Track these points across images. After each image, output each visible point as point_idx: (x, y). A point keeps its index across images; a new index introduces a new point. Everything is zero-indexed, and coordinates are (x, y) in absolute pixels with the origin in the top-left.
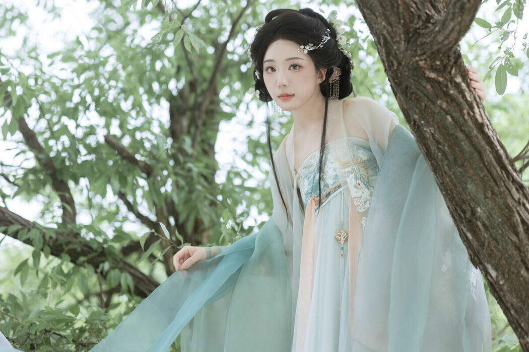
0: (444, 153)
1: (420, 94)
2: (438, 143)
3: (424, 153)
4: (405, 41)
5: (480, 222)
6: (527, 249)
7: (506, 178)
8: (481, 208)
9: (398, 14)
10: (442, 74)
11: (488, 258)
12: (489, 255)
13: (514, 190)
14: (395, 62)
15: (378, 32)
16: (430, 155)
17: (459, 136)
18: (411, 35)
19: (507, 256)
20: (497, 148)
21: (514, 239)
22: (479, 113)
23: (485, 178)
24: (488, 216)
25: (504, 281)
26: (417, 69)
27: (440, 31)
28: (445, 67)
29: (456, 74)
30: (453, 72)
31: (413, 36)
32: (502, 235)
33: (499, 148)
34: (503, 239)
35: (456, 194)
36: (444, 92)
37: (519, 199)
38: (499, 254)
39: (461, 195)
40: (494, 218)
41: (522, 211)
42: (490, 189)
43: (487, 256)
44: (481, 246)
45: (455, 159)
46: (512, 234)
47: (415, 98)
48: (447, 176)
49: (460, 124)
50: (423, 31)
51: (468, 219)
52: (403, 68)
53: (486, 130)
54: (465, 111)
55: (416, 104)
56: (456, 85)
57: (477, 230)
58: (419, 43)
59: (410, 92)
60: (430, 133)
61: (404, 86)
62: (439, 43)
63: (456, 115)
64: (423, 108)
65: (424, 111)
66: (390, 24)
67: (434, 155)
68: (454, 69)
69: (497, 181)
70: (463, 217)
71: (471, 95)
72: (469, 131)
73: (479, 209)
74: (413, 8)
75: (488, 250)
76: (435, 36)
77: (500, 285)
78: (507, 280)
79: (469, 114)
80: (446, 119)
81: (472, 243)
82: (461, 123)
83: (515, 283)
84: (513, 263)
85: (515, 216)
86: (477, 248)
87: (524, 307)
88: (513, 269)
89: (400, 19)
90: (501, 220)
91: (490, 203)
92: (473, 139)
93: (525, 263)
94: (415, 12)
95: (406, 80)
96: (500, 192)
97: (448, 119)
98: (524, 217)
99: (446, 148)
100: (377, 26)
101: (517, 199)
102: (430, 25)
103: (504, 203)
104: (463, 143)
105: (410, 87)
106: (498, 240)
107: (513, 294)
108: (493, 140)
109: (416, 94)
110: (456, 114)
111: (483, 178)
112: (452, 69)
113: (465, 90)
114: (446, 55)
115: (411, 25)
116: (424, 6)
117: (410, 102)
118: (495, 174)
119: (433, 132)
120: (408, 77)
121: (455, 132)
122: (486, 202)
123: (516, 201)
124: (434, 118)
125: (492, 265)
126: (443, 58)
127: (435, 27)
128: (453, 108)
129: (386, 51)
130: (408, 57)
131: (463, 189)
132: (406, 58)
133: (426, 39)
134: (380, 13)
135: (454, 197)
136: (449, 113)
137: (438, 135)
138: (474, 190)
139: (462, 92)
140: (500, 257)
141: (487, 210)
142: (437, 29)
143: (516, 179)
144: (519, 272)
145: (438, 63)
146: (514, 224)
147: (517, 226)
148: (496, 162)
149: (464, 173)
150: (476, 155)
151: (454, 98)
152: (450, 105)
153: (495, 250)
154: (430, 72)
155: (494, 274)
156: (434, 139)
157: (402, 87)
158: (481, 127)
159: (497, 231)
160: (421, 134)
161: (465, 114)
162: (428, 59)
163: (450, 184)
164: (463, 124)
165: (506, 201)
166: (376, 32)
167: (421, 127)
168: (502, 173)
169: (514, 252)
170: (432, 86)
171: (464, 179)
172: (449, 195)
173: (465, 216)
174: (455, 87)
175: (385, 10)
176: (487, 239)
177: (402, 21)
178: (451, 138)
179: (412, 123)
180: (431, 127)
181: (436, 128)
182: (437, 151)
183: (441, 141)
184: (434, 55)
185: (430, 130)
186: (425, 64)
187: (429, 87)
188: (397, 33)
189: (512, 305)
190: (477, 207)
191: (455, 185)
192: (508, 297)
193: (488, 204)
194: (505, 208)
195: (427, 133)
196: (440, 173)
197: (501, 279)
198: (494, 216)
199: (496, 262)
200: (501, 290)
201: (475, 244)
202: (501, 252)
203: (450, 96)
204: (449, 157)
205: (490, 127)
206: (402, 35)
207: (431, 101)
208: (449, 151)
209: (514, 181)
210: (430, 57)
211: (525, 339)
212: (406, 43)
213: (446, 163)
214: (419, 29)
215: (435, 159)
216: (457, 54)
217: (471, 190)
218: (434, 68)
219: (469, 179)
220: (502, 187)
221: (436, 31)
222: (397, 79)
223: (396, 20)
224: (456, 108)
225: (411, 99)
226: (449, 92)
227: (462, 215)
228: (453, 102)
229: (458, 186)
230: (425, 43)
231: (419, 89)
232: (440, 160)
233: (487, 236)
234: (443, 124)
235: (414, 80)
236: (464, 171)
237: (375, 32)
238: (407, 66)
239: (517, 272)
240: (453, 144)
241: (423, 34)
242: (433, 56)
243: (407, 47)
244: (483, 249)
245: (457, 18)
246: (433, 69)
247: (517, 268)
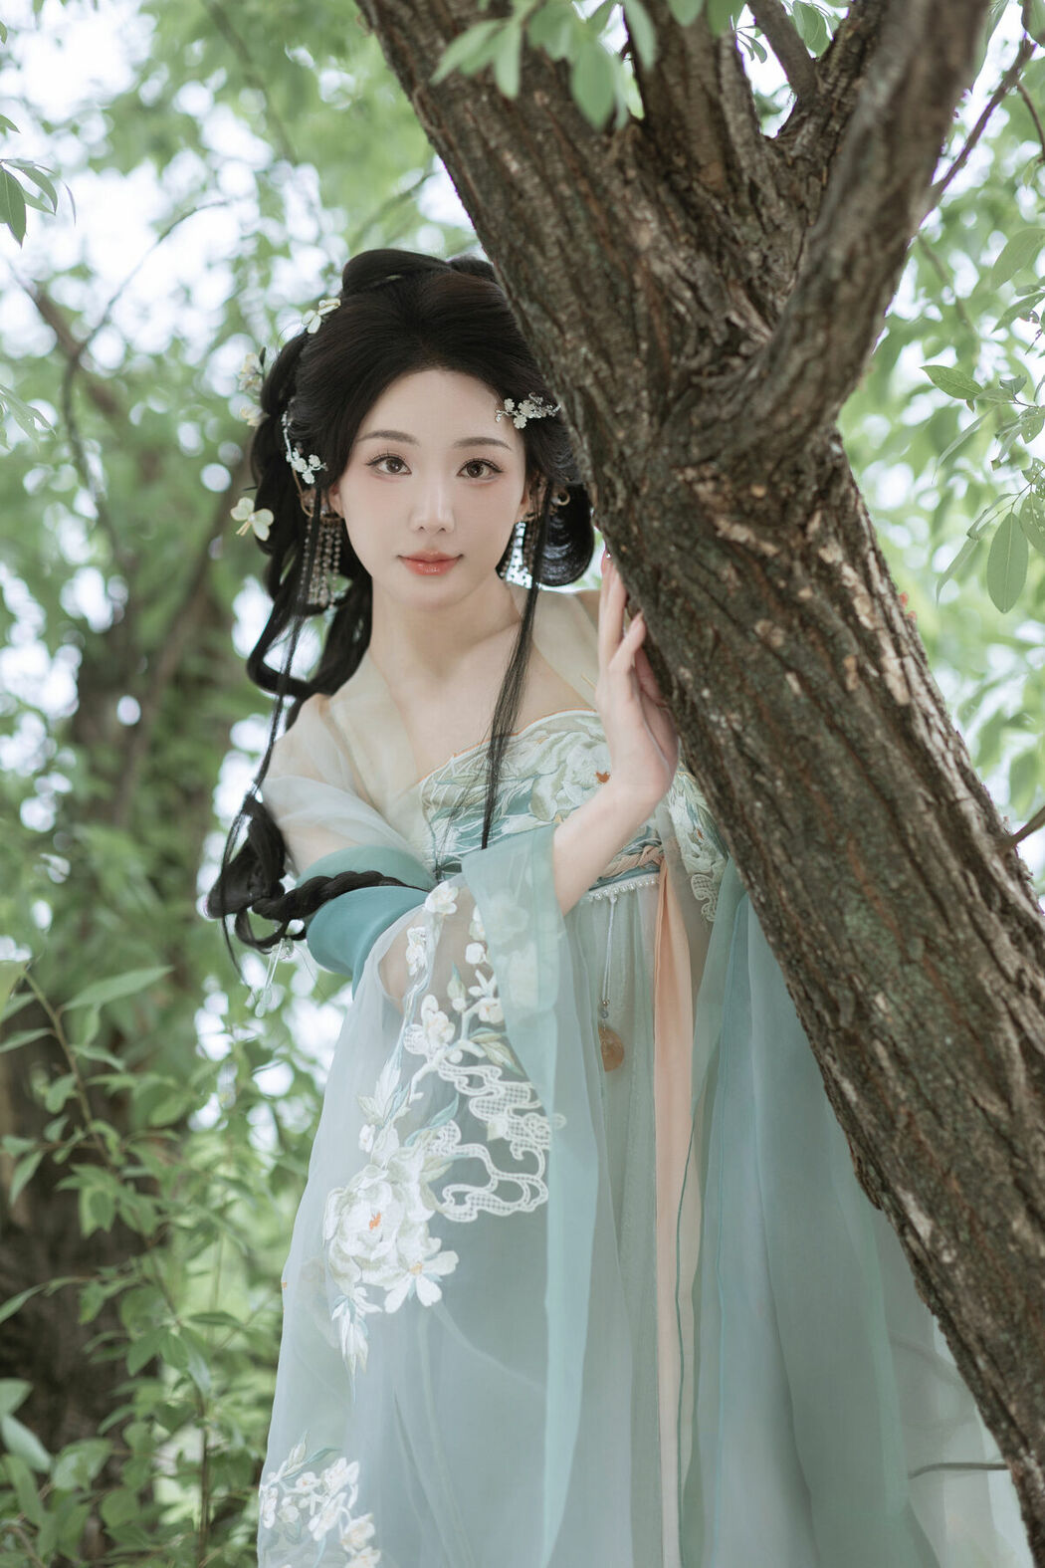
0: (773, 803)
1: (701, 597)
2: (755, 766)
3: (712, 800)
4: (651, 414)
5: (884, 1044)
6: (1036, 1146)
7: (979, 899)
8: (886, 996)
9: (631, 321)
10: (776, 532)
11: (907, 1171)
12: (911, 1160)
13: (1003, 941)
14: (619, 486)
15: (567, 379)
16: (731, 808)
17: (822, 746)
18: (671, 394)
19: (968, 1164)
20: (954, 792)
21: (996, 1108)
22: (899, 672)
23: (905, 894)
24: (908, 1024)
25: (954, 1253)
26: (690, 509)
27: (760, 380)
28: (785, 506)
29: (828, 534)
30: (815, 525)
31: (678, 398)
32: (955, 1093)
33: (962, 792)
34: (960, 1109)
35: (809, 945)
36: (779, 592)
37: (1021, 971)
38: (941, 1159)
39: (822, 949)
40: (928, 1033)
41: (1026, 1014)
42: (923, 931)
43: (901, 1161)
44: (885, 1129)
45: (808, 822)
46: (987, 1092)
47: (683, 609)
48: (780, 880)
49: (829, 703)
50: (713, 380)
51: (846, 1031)
52: (645, 506)
53: (921, 730)
54: (850, 663)
55: (686, 631)
56: (824, 573)
57: (874, 1070)
58: (696, 422)
59: (665, 588)
60: (729, 732)
61: (648, 568)
62: (758, 424)
63: (818, 673)
64: (710, 644)
65: (712, 657)
66: (603, 353)
67: (742, 807)
68: (818, 517)
69: (947, 905)
70: (831, 1026)
71: (873, 610)
72: (858, 730)
73: (880, 1000)
74: (682, 300)
75: (907, 1141)
76: (747, 399)
77: (941, 1265)
78: (964, 1249)
79: (861, 672)
80: (782, 684)
81: (860, 1116)
82: (832, 701)
83: (990, 1263)
84: (989, 1191)
85: (1001, 1030)
86: (873, 1132)
87: (1018, 1345)
88: (985, 1212)
89: (636, 337)
90: (955, 1042)
91: (919, 978)
92: (873, 758)
93: (1026, 1194)
94: (688, 318)
95: (655, 548)
96: (955, 944)
97: (790, 687)
98: (1032, 1036)
99: (779, 783)
100: (563, 360)
101: (1012, 972)
102: (736, 362)
103: (965, 984)
104: (836, 771)
105: (668, 572)
106: (941, 1111)
107: (984, 1299)
108: (941, 765)
109: (687, 597)
110: (817, 668)
111: (897, 893)
112: (809, 516)
113: (853, 589)
114: (786, 465)
115: (674, 360)
116: (722, 298)
117: (668, 622)
118: (939, 880)
119: (737, 727)
120: (662, 538)
121: (811, 730)
122: (904, 975)
123: (1008, 979)
124: (743, 680)
125: (920, 1197)
126: (776, 478)
127: (749, 369)
128: (809, 648)
129: (591, 445)
130: (659, 469)
131: (831, 929)
132: (653, 470)
133: (720, 407)
134: (572, 314)
135: (804, 955)
136: (792, 664)
137: (754, 739)
138: (865, 934)
139: (842, 599)
140: (945, 1169)
141: (908, 1003)
142: (754, 373)
143: (1018, 903)
144: (1005, 1224)
145: (759, 491)
146: (998, 1056)
147: (1008, 1066)
148: (950, 843)
149: (833, 873)
150: (878, 811)
151: (812, 617)
152: (797, 639)
153: (929, 1143)
154: (733, 523)
155: (923, 1225)
156: (742, 753)
157: (642, 571)
158: (900, 719)
159: (936, 1078)
160: (705, 734)
161: (846, 672)
162: (724, 477)
163: (790, 908)
164: (839, 704)
165: (974, 976)
166: (563, 381)
167: (702, 711)
168: (966, 878)
169: (992, 1153)
170: (739, 572)
171: (834, 894)
172: (787, 945)
173: (835, 1020)
174: (819, 577)
175: (589, 305)
176: (903, 1103)
177: (644, 346)
178: (796, 750)
179: (676, 694)
180: (733, 711)
181: (749, 713)
182: (749, 794)
183: (765, 759)
184: (744, 466)
185: (728, 721)
186: (716, 492)
187: (728, 572)
188: (625, 385)
189: (981, 1339)
190: (875, 993)
191: (805, 914)
192: (970, 1311)
193: (912, 985)
194: (969, 1000)
195: (718, 733)
196: (760, 871)
197: (947, 1247)
198: (930, 1026)
199: (932, 1184)
200: (948, 1283)
201: (866, 1118)
202: (948, 1151)
203: (800, 605)
204: (787, 815)
205: (936, 721)
206: (644, 394)
207: (735, 622)
208: (789, 795)
209: (1008, 910)
210: (732, 471)
211: (1020, 1459)
212: (655, 420)
213: (777, 835)
214: (698, 372)
215: (745, 822)
216: (829, 465)
217: (858, 932)
218: (747, 507)
219: (849, 893)
220: (963, 926)
221: (753, 382)
222: (625, 544)
223: (624, 340)
224: (821, 650)
225: (669, 613)
226: (795, 593)
227: (828, 1018)
228: (809, 630)
229: (815, 916)
230: (715, 421)
231: (695, 581)
232: (760, 824)
233: (903, 1095)
234: (773, 703)
235: (679, 547)
236: (836, 866)
237: (558, 379)
238: (659, 500)
239: (1000, 1225)
240: (802, 771)
241: (710, 391)
242: (742, 469)
243: (659, 434)
244: (892, 1138)
245: (814, 336)
246: (744, 513)
247: (999, 1211)
